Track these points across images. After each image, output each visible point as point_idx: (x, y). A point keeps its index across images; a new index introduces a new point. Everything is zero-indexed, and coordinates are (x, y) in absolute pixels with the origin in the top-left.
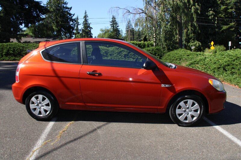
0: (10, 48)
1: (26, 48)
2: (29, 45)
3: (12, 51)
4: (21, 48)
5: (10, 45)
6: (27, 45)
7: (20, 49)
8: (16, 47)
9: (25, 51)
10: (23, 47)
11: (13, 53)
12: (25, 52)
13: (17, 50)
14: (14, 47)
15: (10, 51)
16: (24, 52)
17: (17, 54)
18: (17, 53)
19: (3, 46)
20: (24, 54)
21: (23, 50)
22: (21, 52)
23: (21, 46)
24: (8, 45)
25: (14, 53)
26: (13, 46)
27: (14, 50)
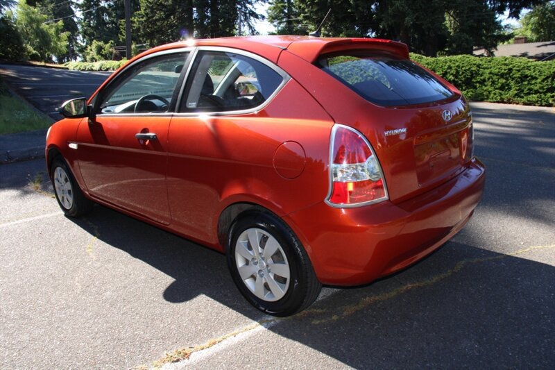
0: (450, 68)
1: (484, 68)
2: (493, 61)
3: (454, 75)
4: (474, 68)
5: (451, 61)
6: (490, 62)
7: (471, 72)
8: (463, 67)
9: (481, 76)
10: (479, 66)
11: (454, 80)
12: (482, 78)
13: (463, 73)
14: (458, 66)
15: (448, 75)
16: (479, 78)
17: (463, 83)
18: (463, 79)
19: (437, 64)
20: (477, 82)
21: (477, 74)
22: (472, 76)
23: (475, 64)
24: (446, 62)
25: (456, 80)
26: (457, 64)
27: (458, 72)
